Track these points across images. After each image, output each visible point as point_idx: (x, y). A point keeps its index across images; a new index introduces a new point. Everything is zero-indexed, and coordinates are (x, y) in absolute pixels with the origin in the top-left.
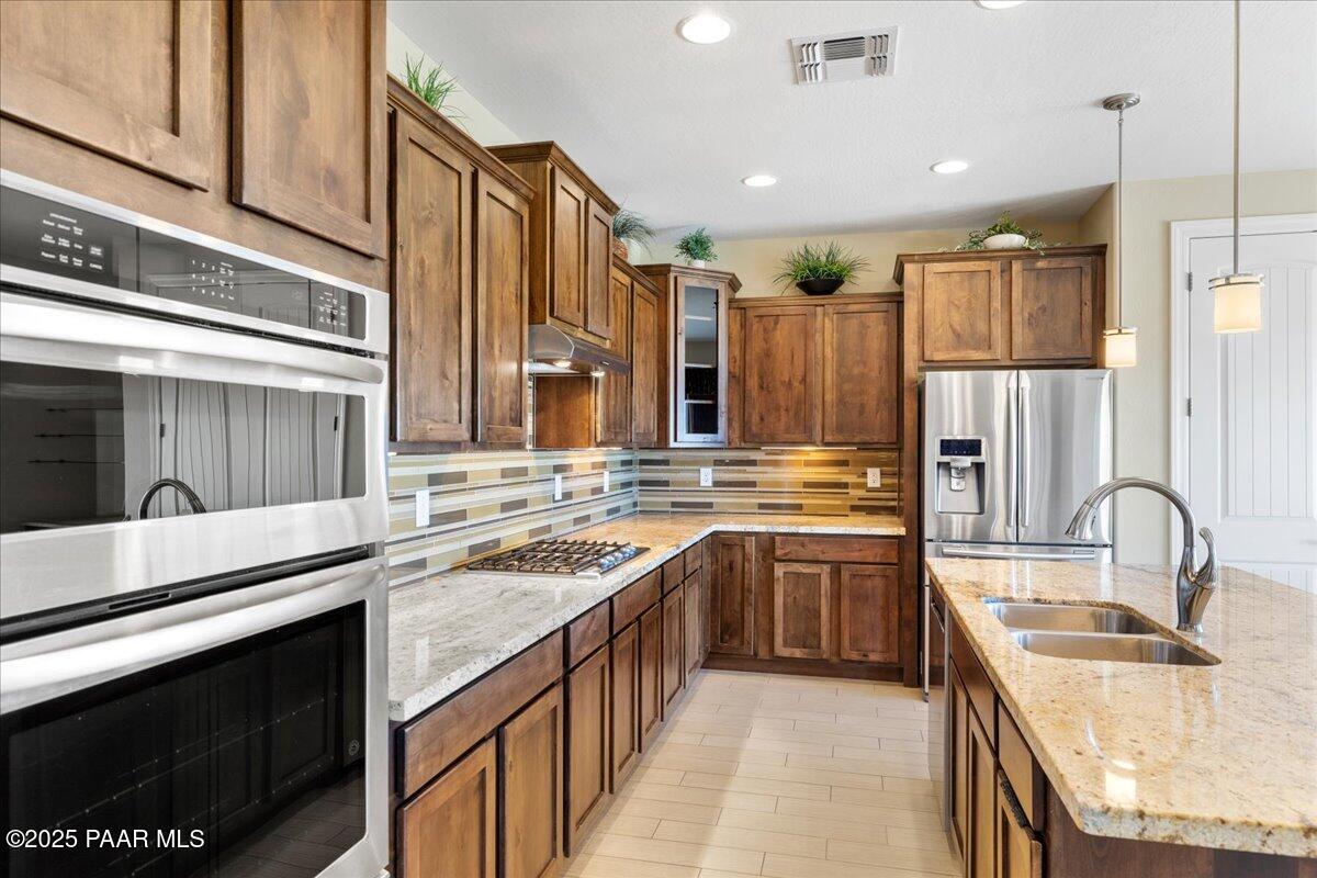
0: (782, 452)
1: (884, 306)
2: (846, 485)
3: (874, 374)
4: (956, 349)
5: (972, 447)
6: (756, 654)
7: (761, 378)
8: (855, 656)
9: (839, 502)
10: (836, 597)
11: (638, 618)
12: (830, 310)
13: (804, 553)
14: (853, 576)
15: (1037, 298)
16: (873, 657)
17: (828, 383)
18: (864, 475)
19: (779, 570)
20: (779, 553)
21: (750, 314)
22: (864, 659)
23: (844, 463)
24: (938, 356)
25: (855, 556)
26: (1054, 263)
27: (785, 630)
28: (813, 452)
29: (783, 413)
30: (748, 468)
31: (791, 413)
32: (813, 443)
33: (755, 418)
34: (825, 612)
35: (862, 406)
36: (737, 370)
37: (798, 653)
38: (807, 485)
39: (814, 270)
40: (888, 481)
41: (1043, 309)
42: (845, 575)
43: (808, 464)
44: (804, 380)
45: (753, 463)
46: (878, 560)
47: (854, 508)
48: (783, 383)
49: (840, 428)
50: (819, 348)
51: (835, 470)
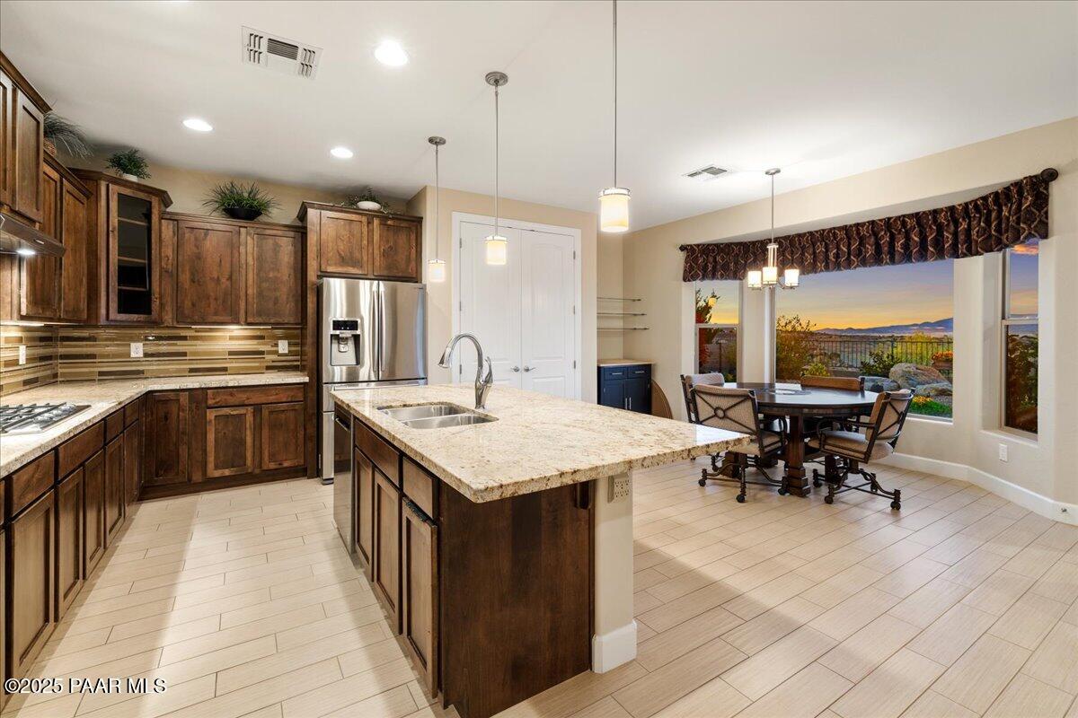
0: (211, 330)
1: (292, 234)
2: (262, 353)
3: (285, 278)
4: (342, 266)
5: (352, 325)
6: (190, 480)
7: (192, 274)
8: (272, 466)
9: (257, 364)
10: (258, 428)
11: (82, 464)
12: (252, 231)
13: (232, 400)
14: (271, 412)
15: (388, 241)
16: (286, 464)
17: (250, 282)
18: (276, 345)
19: (211, 415)
20: (210, 402)
21: (182, 225)
22: (280, 467)
23: (261, 338)
24: (330, 269)
25: (272, 399)
26: (397, 223)
27: (216, 458)
28: (235, 330)
29: (212, 300)
30: (179, 342)
31: (220, 301)
32: (238, 323)
33: (188, 303)
34: (249, 440)
35: (276, 299)
36: (170, 267)
37: (227, 472)
38: (231, 353)
39: (239, 202)
40: (293, 349)
41: (391, 248)
42: (265, 412)
43: (231, 338)
44: (230, 278)
45: (184, 338)
46: (289, 400)
47: (268, 368)
48: (212, 279)
49: (259, 314)
50: (243, 257)
51: (255, 342)
